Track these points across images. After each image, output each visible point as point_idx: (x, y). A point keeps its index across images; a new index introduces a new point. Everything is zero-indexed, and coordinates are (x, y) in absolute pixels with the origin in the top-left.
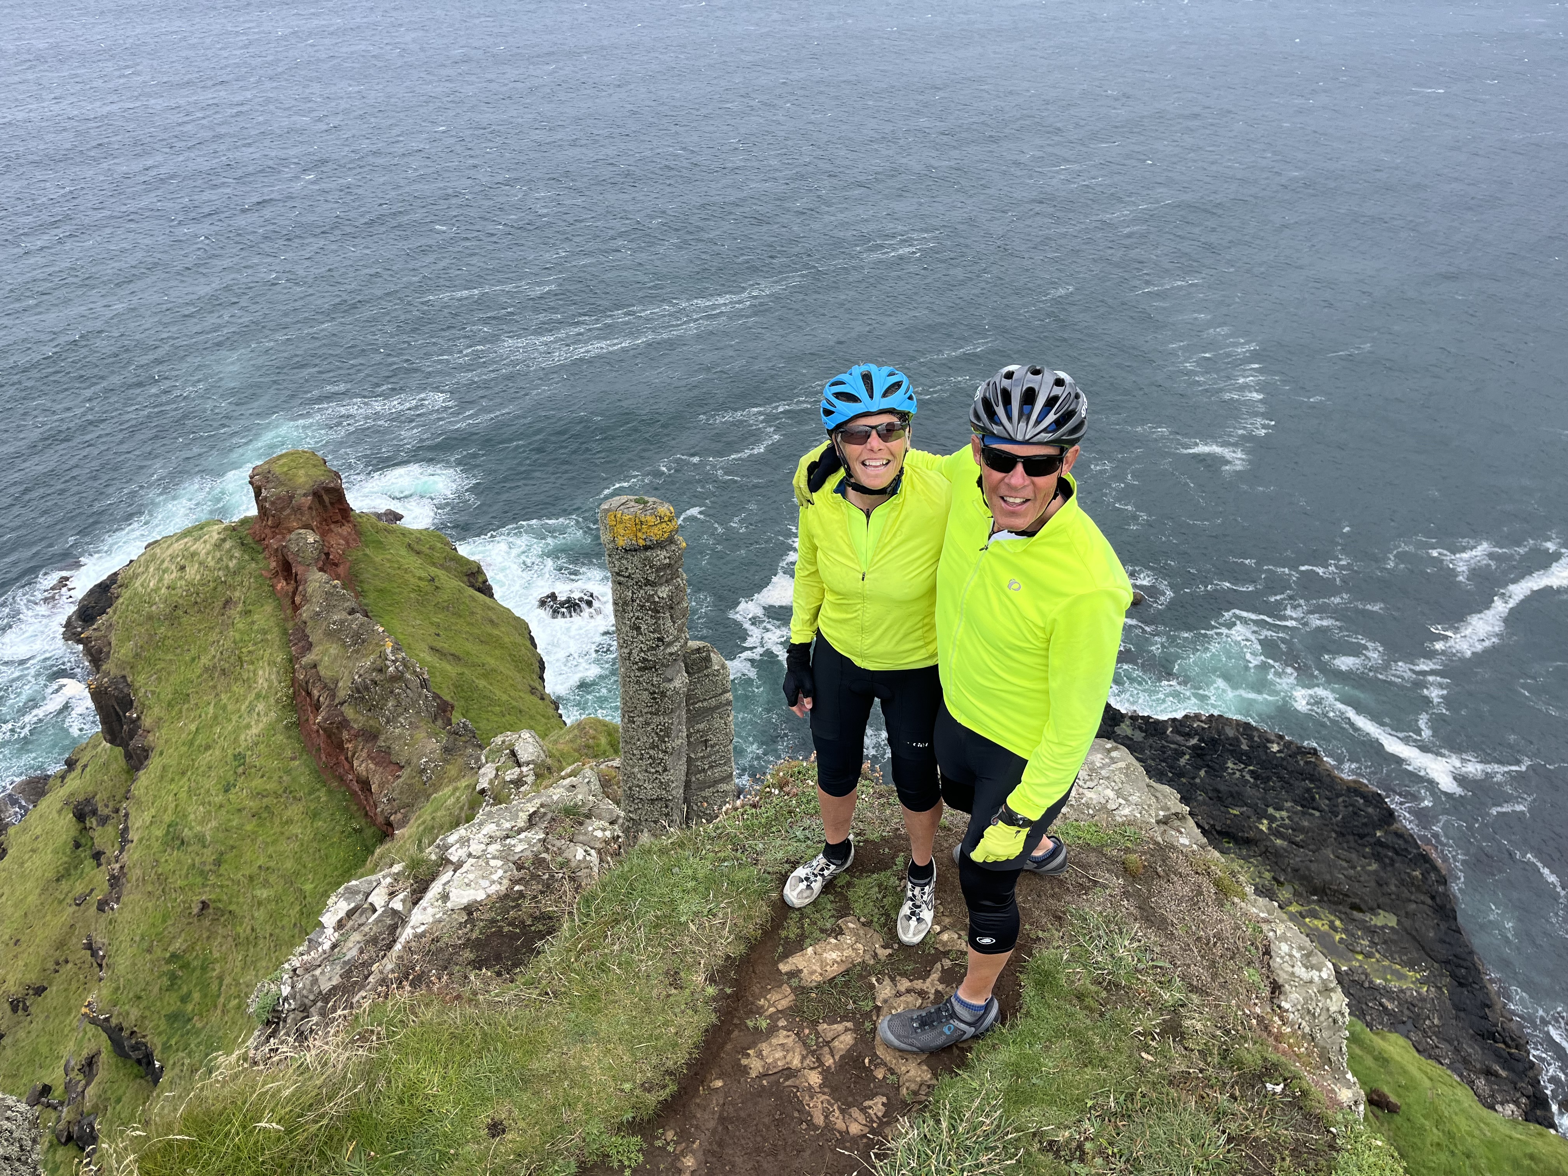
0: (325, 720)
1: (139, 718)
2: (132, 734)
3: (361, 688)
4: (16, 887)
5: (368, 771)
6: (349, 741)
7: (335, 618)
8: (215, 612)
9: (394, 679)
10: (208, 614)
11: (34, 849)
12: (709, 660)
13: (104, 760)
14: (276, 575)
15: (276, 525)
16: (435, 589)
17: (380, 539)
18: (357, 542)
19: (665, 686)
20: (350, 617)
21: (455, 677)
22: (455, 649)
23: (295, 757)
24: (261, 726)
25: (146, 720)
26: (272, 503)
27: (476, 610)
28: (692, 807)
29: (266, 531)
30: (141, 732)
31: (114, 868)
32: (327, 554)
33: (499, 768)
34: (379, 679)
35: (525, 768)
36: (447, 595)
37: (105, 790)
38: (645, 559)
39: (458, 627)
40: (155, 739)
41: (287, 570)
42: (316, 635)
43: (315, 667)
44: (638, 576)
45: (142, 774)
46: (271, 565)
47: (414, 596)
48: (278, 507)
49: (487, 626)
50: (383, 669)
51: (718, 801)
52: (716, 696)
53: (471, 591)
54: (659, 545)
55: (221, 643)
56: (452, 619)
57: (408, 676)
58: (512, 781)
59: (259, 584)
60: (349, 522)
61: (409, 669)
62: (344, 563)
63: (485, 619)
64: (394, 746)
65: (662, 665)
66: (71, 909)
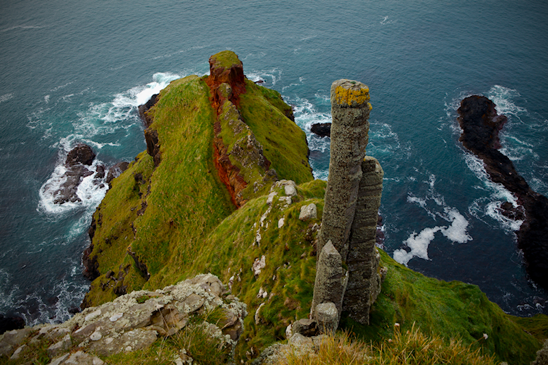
0: (222, 159)
1: (159, 147)
2: (157, 152)
3: (237, 150)
4: (113, 200)
5: (234, 182)
6: (229, 170)
7: (232, 120)
8: (190, 111)
9: (249, 148)
10: (188, 111)
11: (120, 188)
12: (374, 166)
13: (147, 160)
14: (213, 100)
15: (216, 80)
16: (272, 114)
17: (254, 91)
18: (245, 91)
19: (350, 176)
20: (237, 120)
21: (274, 152)
22: (275, 140)
23: (210, 172)
24: (199, 158)
25: (162, 148)
26: (216, 71)
27: (286, 125)
28: (354, 234)
29: (213, 82)
30: (159, 152)
31: (144, 200)
32: (233, 94)
33: (277, 195)
34: (244, 147)
35: (288, 198)
36: (276, 118)
37: (146, 171)
38: (350, 113)
39: (278, 131)
40: (163, 156)
41: (217, 98)
42: (224, 126)
43: (221, 138)
44: (345, 121)
45: (158, 168)
46: (212, 96)
47: (263, 116)
48: (217, 73)
49: (290, 133)
50: (246, 143)
51: (367, 234)
52: (375, 185)
53: (286, 117)
54: (358, 106)
55: (191, 123)
56: (276, 128)
57: (255, 148)
58: (282, 202)
59: (207, 103)
60: (243, 82)
61: (256, 145)
62: (239, 99)
63: (289, 129)
64: (246, 174)
65: (350, 166)
66: (129, 212)
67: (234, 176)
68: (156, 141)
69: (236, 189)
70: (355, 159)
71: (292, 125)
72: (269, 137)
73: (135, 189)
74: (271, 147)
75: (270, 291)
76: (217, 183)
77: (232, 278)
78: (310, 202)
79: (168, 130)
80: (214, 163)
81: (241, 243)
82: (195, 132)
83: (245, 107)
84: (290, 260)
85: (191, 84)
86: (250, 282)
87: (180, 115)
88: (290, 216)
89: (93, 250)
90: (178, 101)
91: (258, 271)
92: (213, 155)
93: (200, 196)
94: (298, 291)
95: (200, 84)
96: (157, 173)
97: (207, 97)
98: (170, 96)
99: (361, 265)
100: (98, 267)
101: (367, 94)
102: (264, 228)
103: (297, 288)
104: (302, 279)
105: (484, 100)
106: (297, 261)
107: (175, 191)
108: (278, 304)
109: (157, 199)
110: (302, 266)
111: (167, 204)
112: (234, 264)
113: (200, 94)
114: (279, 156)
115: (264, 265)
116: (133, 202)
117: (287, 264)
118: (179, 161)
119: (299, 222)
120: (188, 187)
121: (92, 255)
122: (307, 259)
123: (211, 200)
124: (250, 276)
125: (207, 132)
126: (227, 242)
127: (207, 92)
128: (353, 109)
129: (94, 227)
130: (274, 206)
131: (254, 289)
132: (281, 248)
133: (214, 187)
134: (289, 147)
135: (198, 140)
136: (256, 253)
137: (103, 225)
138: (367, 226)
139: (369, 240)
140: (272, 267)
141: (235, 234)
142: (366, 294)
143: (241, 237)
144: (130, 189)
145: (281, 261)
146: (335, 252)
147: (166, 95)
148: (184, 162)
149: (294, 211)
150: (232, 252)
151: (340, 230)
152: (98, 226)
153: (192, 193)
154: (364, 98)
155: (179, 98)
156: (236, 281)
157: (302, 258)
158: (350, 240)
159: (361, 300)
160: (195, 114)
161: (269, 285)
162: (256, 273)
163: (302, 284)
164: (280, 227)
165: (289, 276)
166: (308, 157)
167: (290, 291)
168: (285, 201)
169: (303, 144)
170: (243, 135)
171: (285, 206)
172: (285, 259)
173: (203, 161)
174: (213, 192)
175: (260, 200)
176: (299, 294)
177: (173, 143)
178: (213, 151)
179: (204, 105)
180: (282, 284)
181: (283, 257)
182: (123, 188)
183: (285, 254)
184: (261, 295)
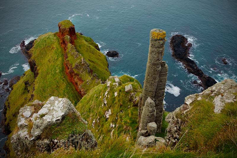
0: (70, 71)
1: (37, 67)
2: (35, 70)
3: (77, 66)
4: (15, 95)
5: (77, 81)
6: (74, 75)
7: (73, 52)
8: (51, 49)
9: (83, 65)
10: (50, 50)
11: (18, 89)
12: (165, 64)
13: (30, 74)
14: (62, 43)
15: (62, 34)
16: (90, 48)
17: (81, 38)
18: (76, 38)
19: (157, 69)
20: (75, 52)
21: (93, 66)
22: (93, 60)
23: (64, 77)
24: (58, 71)
25: (38, 68)
26: (62, 30)
27: (97, 53)
28: (157, 94)
29: (61, 35)
30: (37, 70)
31: (32, 94)
32: (71, 40)
33: (112, 82)
34: (80, 64)
35: (117, 83)
36: (92, 50)
37: (30, 80)
38: (158, 42)
39: (94, 56)
40: (39, 72)
41: (64, 42)
42: (69, 55)
43: (68, 61)
44: (156, 46)
45: (37, 78)
46: (61, 41)
47: (86, 49)
48: (63, 31)
49: (99, 56)
50: (81, 63)
51: (161, 93)
52: (165, 72)
53: (96, 50)
54: (162, 40)
55: (52, 55)
56: (92, 54)
57: (85, 64)
58: (114, 85)
59: (59, 45)
60: (75, 34)
61: (86, 63)
62: (74, 42)
63: (98, 55)
64: (82, 77)
65: (157, 64)
66: (24, 100)
67: (77, 78)
68: (35, 65)
69: (78, 84)
70: (159, 62)
71: (99, 53)
72: (90, 59)
73: (25, 89)
74: (92, 64)
75: (116, 124)
76: (68, 82)
77: (94, 121)
78: (129, 84)
79: (40, 59)
80: (65, 73)
81: (95, 106)
82: (54, 59)
83: (77, 46)
84: (123, 110)
85: (50, 37)
86: (104, 122)
87: (46, 51)
88: (120, 91)
89: (7, 120)
90: (44, 45)
91: (108, 117)
92: (64, 69)
93: (60, 89)
94: (129, 122)
95: (55, 36)
96: (37, 80)
97: (59, 42)
98: (40, 43)
99: (159, 107)
100: (10, 128)
101: (165, 34)
102: (108, 98)
103: (128, 121)
104: (130, 117)
105: (181, 36)
106: (126, 110)
107: (48, 88)
108: (121, 129)
109: (39, 92)
110: (129, 111)
111: (44, 94)
112: (93, 116)
113: (55, 41)
114: (95, 68)
115: (110, 113)
116: (25, 95)
117: (122, 111)
118: (48, 73)
119: (125, 93)
120: (54, 85)
121: (6, 123)
122: (131, 108)
123: (66, 90)
124: (103, 119)
125: (60, 59)
126: (87, 106)
127: (58, 40)
128: (160, 41)
129: (6, 109)
130: (111, 87)
131: (108, 124)
132: (119, 105)
133: (67, 84)
134: (99, 63)
135: (56, 63)
136: (105, 109)
137: (10, 108)
138: (161, 90)
139: (162, 96)
140: (115, 114)
141: (91, 102)
142: (160, 119)
143: (94, 103)
144: (23, 89)
145: (119, 111)
146: (152, 101)
147: (38, 42)
148: (50, 74)
149: (122, 88)
150: (90, 110)
151: (152, 92)
152: (8, 108)
153: (56, 88)
154: (164, 36)
155: (45, 44)
156: (96, 123)
157: (129, 108)
158: (155, 97)
159: (159, 123)
160: (53, 51)
161: (115, 122)
162: (107, 117)
163: (131, 119)
164: (115, 96)
165: (124, 116)
166: (108, 67)
167: (126, 123)
168: (116, 85)
169: (105, 61)
170: (79, 59)
171: (116, 87)
172: (121, 109)
173: (60, 72)
174: (67, 87)
175: (99, 86)
176: (130, 123)
177: (43, 65)
178: (65, 67)
179: (58, 46)
180: (121, 120)
181: (120, 109)
182: (19, 89)
183: (120, 107)
184: (112, 126)
